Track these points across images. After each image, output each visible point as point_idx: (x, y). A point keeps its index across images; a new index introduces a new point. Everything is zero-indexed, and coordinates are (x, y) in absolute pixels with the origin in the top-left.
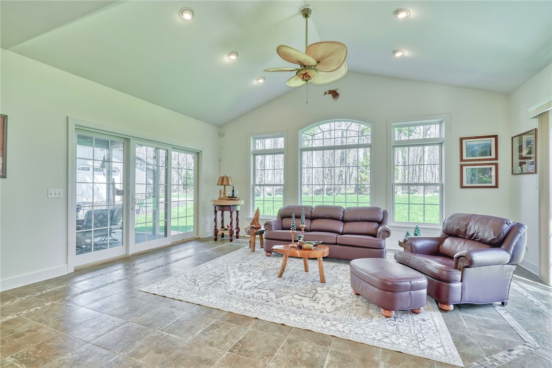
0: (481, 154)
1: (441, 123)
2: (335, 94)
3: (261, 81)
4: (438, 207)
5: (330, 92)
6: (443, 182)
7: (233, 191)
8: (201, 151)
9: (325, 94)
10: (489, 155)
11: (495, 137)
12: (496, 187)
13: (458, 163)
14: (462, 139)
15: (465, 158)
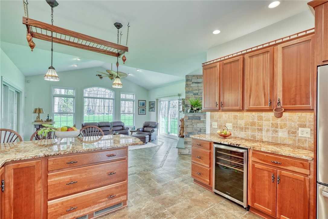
0: (143, 105)
1: (133, 95)
2: (101, 77)
4: (132, 121)
5: (99, 76)
6: (134, 112)
7: (48, 116)
8: (21, 92)
9: (96, 75)
10: (144, 105)
11: (146, 101)
12: (145, 114)
13: (138, 107)
14: (139, 100)
15: (139, 106)
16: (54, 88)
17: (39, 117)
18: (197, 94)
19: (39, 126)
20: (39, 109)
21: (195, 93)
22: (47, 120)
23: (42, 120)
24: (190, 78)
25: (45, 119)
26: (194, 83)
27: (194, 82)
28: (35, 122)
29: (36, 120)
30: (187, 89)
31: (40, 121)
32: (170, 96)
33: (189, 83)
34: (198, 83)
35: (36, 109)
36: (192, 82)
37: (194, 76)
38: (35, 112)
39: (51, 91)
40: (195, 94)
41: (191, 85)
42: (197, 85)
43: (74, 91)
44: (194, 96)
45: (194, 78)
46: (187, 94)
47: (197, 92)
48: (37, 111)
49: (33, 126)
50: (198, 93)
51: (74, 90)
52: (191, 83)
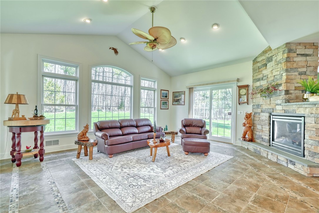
0: (165, 97)
2: (116, 51)
3: (88, 21)
5: (114, 49)
9: (110, 48)
10: (167, 97)
11: (168, 91)
12: (168, 109)
13: (160, 99)
14: (161, 90)
15: (162, 98)
16: (43, 61)
17: (16, 111)
18: (304, 73)
19: (20, 128)
20: (19, 97)
21: (302, 72)
22: (34, 117)
23: (23, 116)
24: (293, 47)
25: (30, 114)
26: (300, 56)
27: (299, 54)
28: (10, 119)
29: (11, 117)
30: (289, 64)
31: (20, 119)
32: (212, 83)
33: (292, 55)
34: (306, 55)
35: (11, 96)
36: (298, 54)
37: (300, 44)
38: (10, 101)
39: (38, 67)
40: (301, 74)
41: (295, 59)
42: (304, 59)
43: (76, 69)
44: (299, 76)
45: (299, 47)
46: (289, 74)
47: (304, 70)
48: (15, 100)
49: (7, 129)
50: (306, 72)
51: (76, 67)
52: (295, 55)
